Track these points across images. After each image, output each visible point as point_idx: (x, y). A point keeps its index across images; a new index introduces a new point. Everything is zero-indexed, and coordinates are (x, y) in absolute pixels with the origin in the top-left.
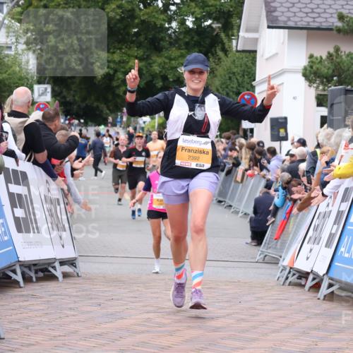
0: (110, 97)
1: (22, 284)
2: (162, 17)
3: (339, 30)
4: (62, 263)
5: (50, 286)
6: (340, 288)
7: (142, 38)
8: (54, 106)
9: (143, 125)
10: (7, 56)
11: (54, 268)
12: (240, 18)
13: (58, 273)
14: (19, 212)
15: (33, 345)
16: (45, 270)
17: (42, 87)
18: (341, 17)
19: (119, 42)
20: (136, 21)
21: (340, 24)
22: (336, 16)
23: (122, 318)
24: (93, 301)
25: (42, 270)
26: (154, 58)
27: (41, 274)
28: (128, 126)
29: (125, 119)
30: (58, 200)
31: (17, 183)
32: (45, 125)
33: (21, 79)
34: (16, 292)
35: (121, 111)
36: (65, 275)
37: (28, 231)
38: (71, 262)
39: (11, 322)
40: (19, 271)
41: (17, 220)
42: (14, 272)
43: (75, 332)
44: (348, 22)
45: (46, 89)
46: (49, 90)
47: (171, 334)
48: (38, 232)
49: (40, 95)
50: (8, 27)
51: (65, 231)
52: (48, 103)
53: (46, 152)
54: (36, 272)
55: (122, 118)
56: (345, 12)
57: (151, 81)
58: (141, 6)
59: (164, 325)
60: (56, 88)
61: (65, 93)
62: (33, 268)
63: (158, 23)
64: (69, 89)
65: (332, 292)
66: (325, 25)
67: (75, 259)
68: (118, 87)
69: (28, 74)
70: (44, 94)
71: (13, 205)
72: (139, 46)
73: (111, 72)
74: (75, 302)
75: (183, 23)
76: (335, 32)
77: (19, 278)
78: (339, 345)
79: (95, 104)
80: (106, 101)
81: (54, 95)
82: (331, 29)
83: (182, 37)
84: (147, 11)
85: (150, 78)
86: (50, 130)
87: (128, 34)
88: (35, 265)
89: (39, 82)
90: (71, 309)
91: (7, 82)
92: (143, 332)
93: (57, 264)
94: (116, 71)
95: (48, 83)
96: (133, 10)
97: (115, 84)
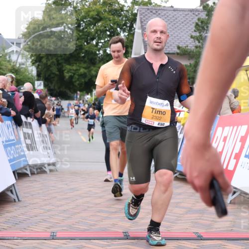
0: (71, 86)
1: (30, 175)
2: (95, 48)
3: (178, 54)
4: (49, 165)
5: (43, 176)
6: (180, 174)
7: (86, 59)
8: (45, 91)
9: (87, 100)
10: (22, 68)
11: (45, 167)
12: (132, 49)
13: (47, 170)
14: (28, 142)
15: (35, 204)
16: (41, 168)
17: (39, 82)
18: (179, 48)
19: (75, 60)
20: (83, 51)
21: (178, 51)
22: (176, 47)
23: (78, 190)
24: (64, 183)
25: (40, 169)
26: (92, 68)
27: (39, 170)
28: (80, 100)
29: (78, 97)
30: (46, 135)
31: (27, 128)
32: (41, 101)
33: (29, 79)
34: (27, 179)
35: (77, 93)
36: (51, 171)
37: (32, 150)
38: (54, 164)
39: (24, 193)
40: (28, 169)
41: (27, 145)
42: (26, 169)
43: (55, 197)
44: (182, 50)
45: (41, 83)
46: (42, 83)
47: (100, 197)
48: (37, 150)
49: (38, 86)
50: (23, 54)
51: (50, 149)
52: (42, 90)
53: (40, 112)
54: (37, 169)
55: (77, 96)
56: (180, 46)
57: (91, 79)
58: (85, 44)
59: (97, 193)
60: (46, 83)
61: (50, 85)
62: (35, 167)
63: (93, 51)
64: (52, 83)
65: (176, 176)
66: (171, 52)
67: (55, 163)
68: (75, 82)
69: (32, 76)
70: (40, 85)
71: (25, 138)
72: (85, 62)
73: (72, 75)
74: (55, 183)
75: (105, 51)
76: (176, 55)
77: (28, 172)
78: (179, 201)
79: (64, 90)
80: (70, 89)
81: (45, 86)
82: (174, 54)
83: (105, 58)
84: (89, 46)
85: (90, 77)
86: (43, 103)
87: (79, 57)
88: (36, 166)
89: (38, 80)
90: (53, 186)
91: (23, 80)
92: (87, 197)
93: (46, 166)
94: (74, 74)
95: (42, 80)
96: (81, 45)
97: (74, 80)
